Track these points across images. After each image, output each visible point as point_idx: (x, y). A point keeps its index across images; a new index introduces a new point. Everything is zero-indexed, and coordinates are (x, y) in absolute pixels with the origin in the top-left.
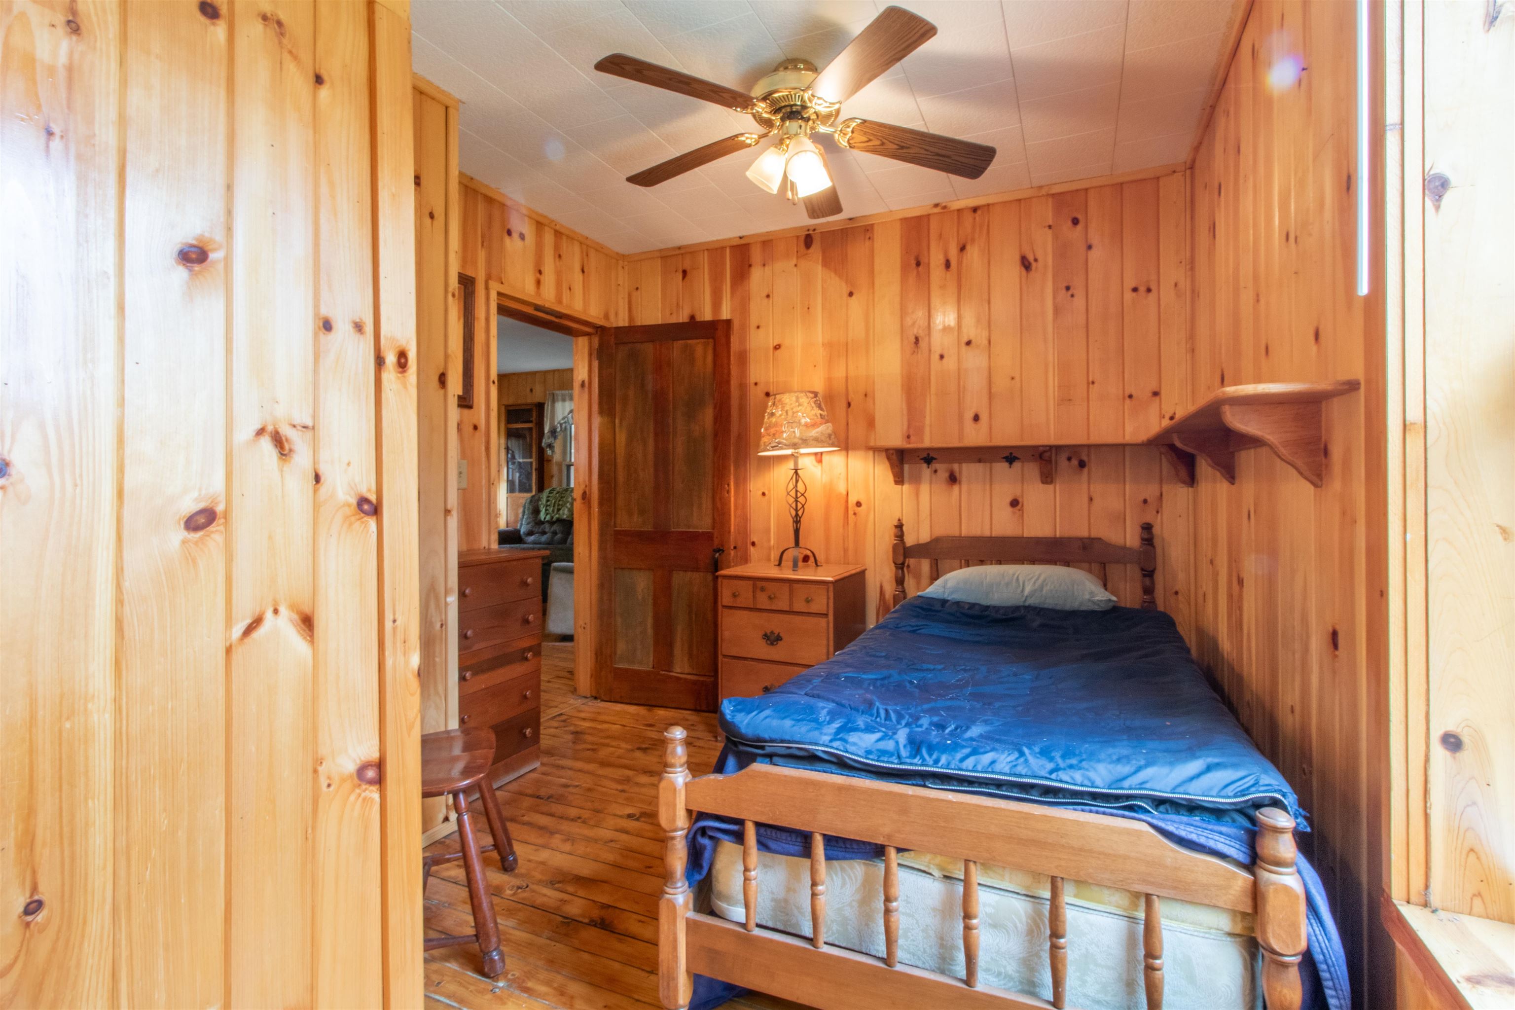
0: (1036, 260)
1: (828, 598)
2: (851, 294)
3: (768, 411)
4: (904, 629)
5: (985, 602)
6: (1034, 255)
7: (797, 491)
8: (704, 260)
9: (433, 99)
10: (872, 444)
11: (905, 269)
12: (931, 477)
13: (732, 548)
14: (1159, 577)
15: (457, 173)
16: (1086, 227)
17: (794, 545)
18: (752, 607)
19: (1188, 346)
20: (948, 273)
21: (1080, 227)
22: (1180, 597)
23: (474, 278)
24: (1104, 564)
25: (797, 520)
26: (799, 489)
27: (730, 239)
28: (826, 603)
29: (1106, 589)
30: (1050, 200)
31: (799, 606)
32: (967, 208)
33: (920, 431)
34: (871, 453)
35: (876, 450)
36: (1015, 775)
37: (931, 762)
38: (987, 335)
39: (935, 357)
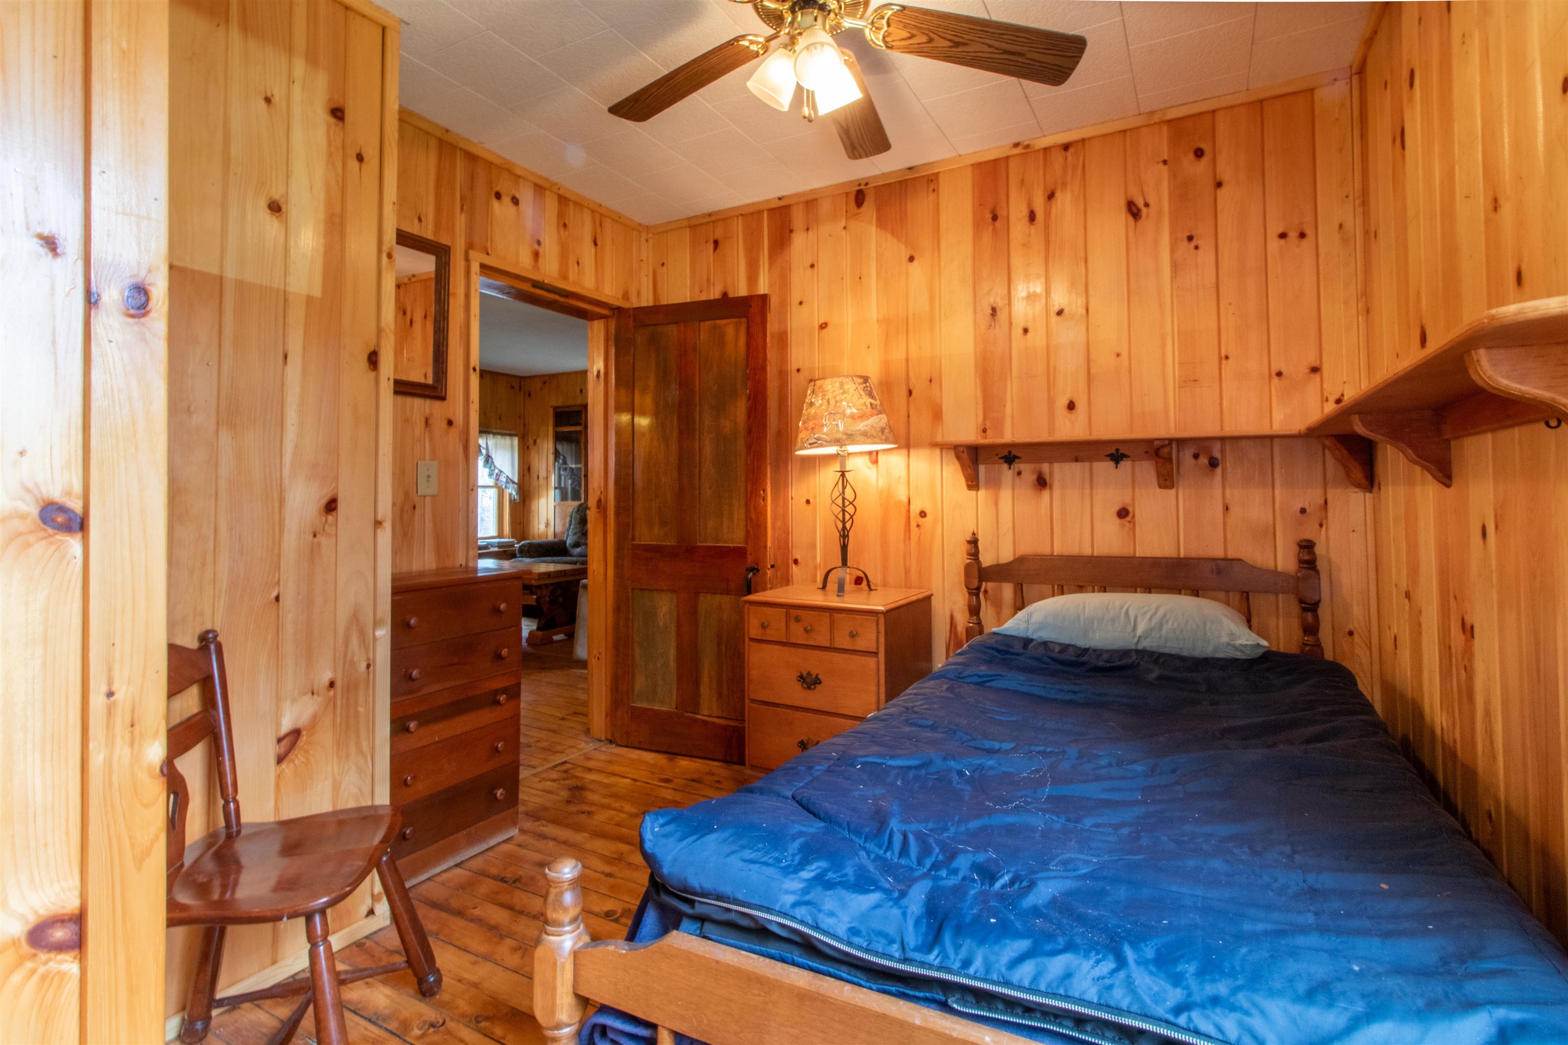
0: (1147, 205)
1: (878, 632)
2: (911, 259)
3: (807, 401)
4: (968, 680)
5: (1082, 643)
6: (1144, 199)
7: (844, 499)
8: (738, 228)
9: (364, 16)
10: (939, 439)
11: (978, 226)
12: (1013, 479)
13: (769, 566)
14: (1324, 612)
15: (397, 107)
16: (1214, 160)
17: (840, 565)
18: (785, 640)
19: (1360, 306)
20: (1032, 227)
21: (1205, 160)
22: (1356, 637)
23: (449, 247)
24: (1247, 593)
25: (844, 535)
26: (847, 496)
27: (767, 201)
28: (875, 638)
29: (1250, 627)
30: (1165, 128)
31: (843, 641)
32: (1055, 146)
33: (999, 424)
34: (937, 452)
35: (943, 447)
36: (1107, 1007)
37: (957, 965)
38: (1084, 301)
39: (1017, 331)
